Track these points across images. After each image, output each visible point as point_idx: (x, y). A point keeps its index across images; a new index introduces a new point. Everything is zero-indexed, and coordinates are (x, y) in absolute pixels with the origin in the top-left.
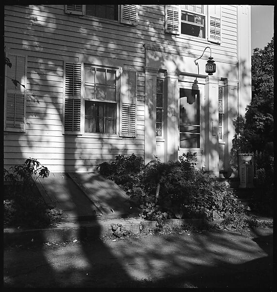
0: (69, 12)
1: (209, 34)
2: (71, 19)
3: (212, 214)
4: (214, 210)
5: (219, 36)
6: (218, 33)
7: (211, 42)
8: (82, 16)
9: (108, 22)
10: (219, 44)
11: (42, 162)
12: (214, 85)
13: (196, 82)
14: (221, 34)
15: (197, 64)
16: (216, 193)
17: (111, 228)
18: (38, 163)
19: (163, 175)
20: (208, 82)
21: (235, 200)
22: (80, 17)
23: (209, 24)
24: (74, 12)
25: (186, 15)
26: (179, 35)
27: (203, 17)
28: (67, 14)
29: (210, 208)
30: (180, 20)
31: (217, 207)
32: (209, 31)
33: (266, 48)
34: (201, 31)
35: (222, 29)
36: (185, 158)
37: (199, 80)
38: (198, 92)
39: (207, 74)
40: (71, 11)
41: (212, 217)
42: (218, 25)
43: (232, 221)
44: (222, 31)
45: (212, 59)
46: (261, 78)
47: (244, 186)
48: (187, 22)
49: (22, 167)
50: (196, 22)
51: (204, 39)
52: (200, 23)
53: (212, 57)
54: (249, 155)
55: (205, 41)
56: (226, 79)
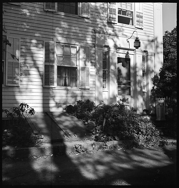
0: (47, 10)
1: (136, 23)
2: (48, 14)
3: (139, 137)
4: (140, 134)
5: (142, 24)
6: (142, 22)
7: (137, 28)
8: (55, 12)
9: (71, 16)
10: (142, 29)
11: (30, 105)
12: (139, 55)
13: (128, 52)
15: (128, 42)
16: (141, 124)
17: (74, 147)
18: (28, 106)
19: (107, 113)
20: (135, 53)
21: (154, 128)
22: (54, 13)
23: (136, 16)
24: (50, 10)
25: (121, 11)
26: (116, 24)
27: (132, 12)
28: (45, 11)
29: (138, 134)
30: (117, 15)
31: (142, 133)
32: (136, 21)
33: (173, 31)
34: (131, 21)
36: (121, 102)
37: (130, 52)
38: (129, 60)
39: (135, 48)
40: (48, 9)
41: (139, 139)
42: (141, 17)
43: (152, 141)
44: (144, 21)
45: (138, 38)
46: (170, 51)
47: (159, 119)
48: (121, 15)
49: (18, 108)
50: (128, 15)
51: (132, 26)
52: (130, 16)
53: (138, 37)
54: (162, 100)
55: (133, 27)
56: (147, 51)
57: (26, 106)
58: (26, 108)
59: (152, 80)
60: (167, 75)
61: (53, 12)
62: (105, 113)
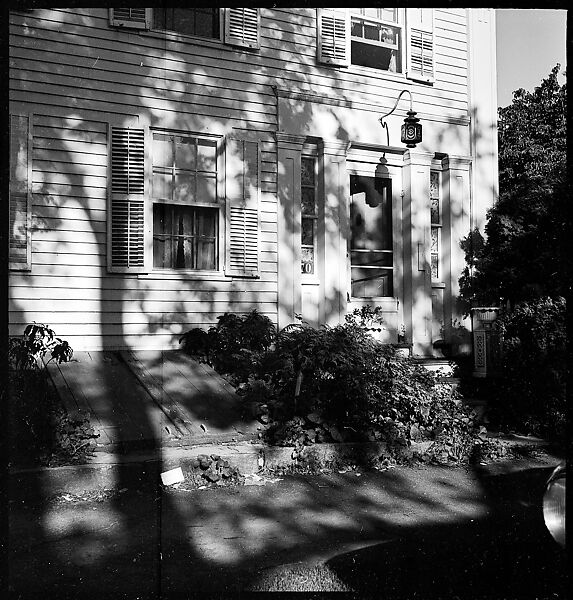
0: (117, 23)
1: (410, 64)
2: (123, 37)
3: (408, 432)
4: (413, 423)
5: (430, 69)
6: (429, 63)
7: (414, 81)
8: (146, 30)
9: (198, 42)
10: (431, 84)
11: (57, 330)
12: (422, 169)
13: (382, 159)
14: (434, 65)
15: (384, 125)
16: (415, 388)
17: (197, 463)
18: (50, 332)
19: (307, 353)
20: (407, 162)
21: (457, 402)
22: (141, 33)
23: (409, 43)
24: (126, 24)
25: (360, 25)
26: (346, 67)
27: (397, 30)
28: (113, 27)
29: (405, 420)
30: (349, 37)
31: (420, 419)
32: (409, 58)
33: (538, 91)
34: (393, 59)
35: (435, 55)
36: (358, 319)
37: (390, 158)
38: (388, 183)
39: (404, 146)
40: (122, 22)
41: (409, 437)
42: (428, 46)
43: (449, 445)
44: (436, 59)
45: (415, 114)
46: (528, 153)
47: (483, 373)
48: (362, 40)
49: (19, 341)
50: (383, 41)
51: (399, 74)
52: (391, 41)
53: (414, 110)
54: (491, 311)
55: (401, 77)
56: (446, 155)
57: (46, 333)
58: (46, 339)
59: (462, 248)
60: (510, 230)
61: (139, 30)
62: (300, 356)
